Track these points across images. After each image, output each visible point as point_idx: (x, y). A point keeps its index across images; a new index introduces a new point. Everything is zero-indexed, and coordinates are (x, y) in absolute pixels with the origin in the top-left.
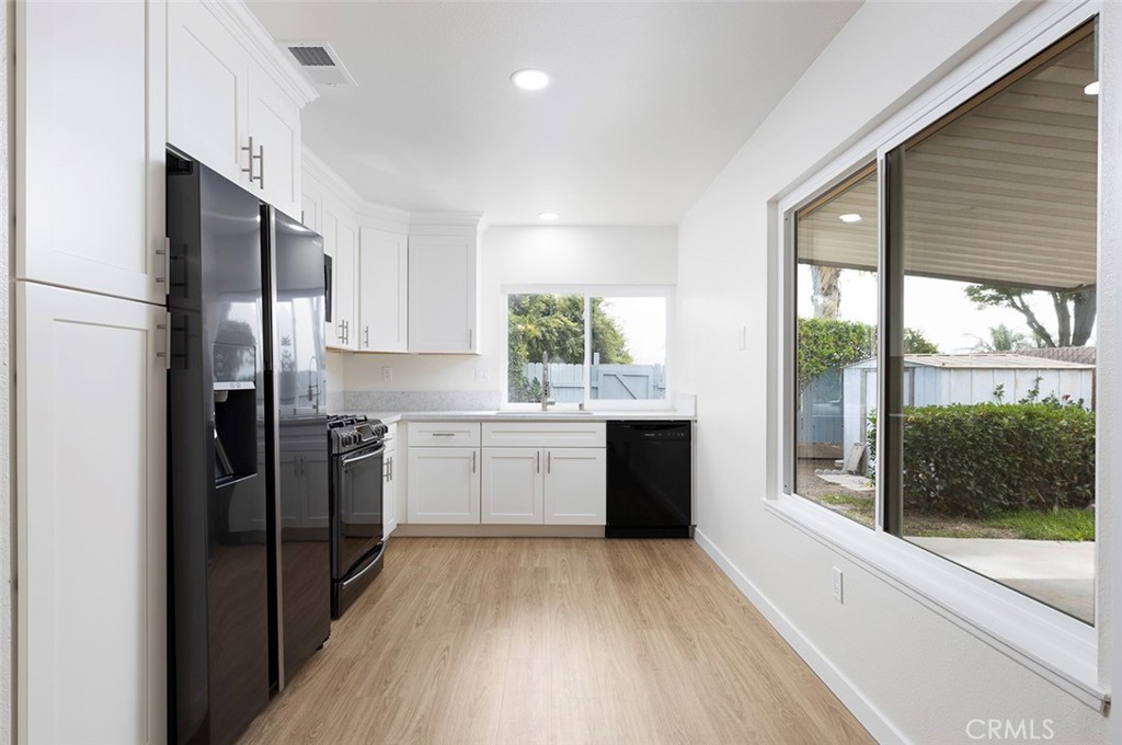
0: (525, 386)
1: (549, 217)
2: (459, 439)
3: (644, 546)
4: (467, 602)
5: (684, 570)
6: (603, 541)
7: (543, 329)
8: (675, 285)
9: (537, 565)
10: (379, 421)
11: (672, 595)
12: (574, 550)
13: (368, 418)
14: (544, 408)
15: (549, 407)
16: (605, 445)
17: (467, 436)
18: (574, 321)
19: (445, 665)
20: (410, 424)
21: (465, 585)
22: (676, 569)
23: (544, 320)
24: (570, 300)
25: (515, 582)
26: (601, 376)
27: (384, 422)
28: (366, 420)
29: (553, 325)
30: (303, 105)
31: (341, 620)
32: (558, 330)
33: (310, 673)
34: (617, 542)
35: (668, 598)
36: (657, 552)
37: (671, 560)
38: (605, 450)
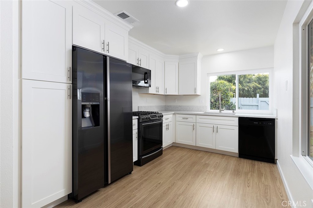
0: (232, 105)
1: (220, 50)
2: (189, 120)
3: (252, 163)
4: (176, 170)
5: (264, 176)
6: (237, 159)
7: (248, 87)
8: (273, 68)
9: (207, 162)
10: (162, 114)
11: (251, 185)
12: (224, 160)
13: (159, 112)
14: (220, 112)
15: (222, 111)
16: (238, 125)
17: (192, 119)
18: (259, 84)
19: (155, 189)
20: (177, 115)
21: (180, 164)
22: (260, 175)
23: (248, 84)
24: (258, 78)
25: (196, 167)
26: (259, 102)
27: (163, 114)
28: (158, 113)
29: (251, 86)
30: (129, 30)
31: (142, 167)
32: (253, 87)
33: (123, 180)
34: (242, 160)
35: (248, 186)
36: (256, 167)
37: (260, 171)
38: (238, 127)
